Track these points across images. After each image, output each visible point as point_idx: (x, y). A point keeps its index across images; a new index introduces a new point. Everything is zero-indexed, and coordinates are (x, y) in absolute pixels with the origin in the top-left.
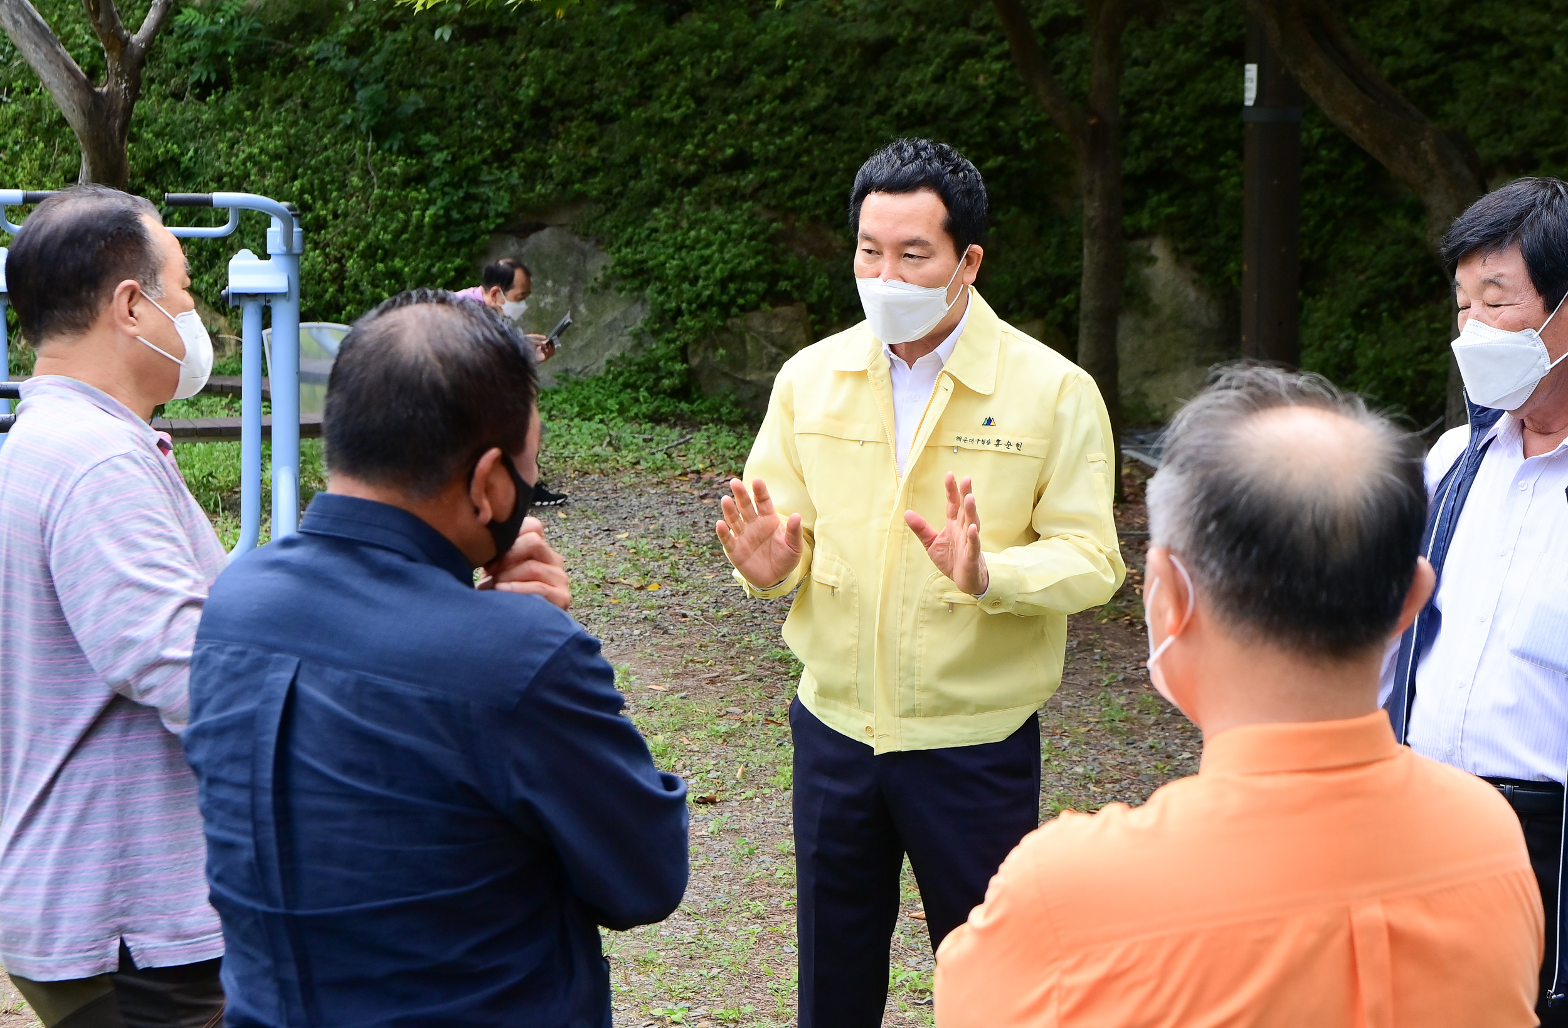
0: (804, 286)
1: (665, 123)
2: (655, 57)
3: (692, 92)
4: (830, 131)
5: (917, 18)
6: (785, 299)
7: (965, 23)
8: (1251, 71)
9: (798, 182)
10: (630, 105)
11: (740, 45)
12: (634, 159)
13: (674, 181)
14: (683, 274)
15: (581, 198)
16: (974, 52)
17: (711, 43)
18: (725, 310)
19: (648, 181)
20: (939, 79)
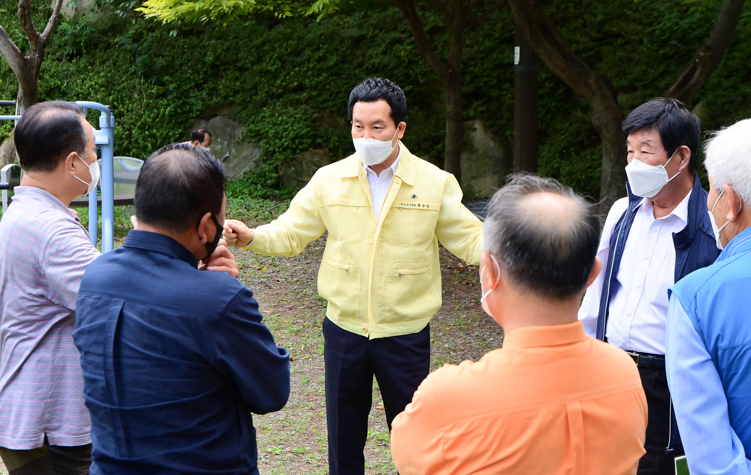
0: (328, 141)
1: (268, 71)
2: (264, 44)
3: (280, 58)
4: (338, 75)
5: (375, 27)
6: (320, 146)
7: (395, 29)
8: (517, 49)
9: (325, 96)
10: (253, 64)
11: (300, 39)
12: (255, 87)
13: (272, 96)
14: (276, 136)
15: (232, 103)
16: (399, 41)
17: (287, 38)
18: (294, 151)
19: (261, 96)
20: (384, 53)
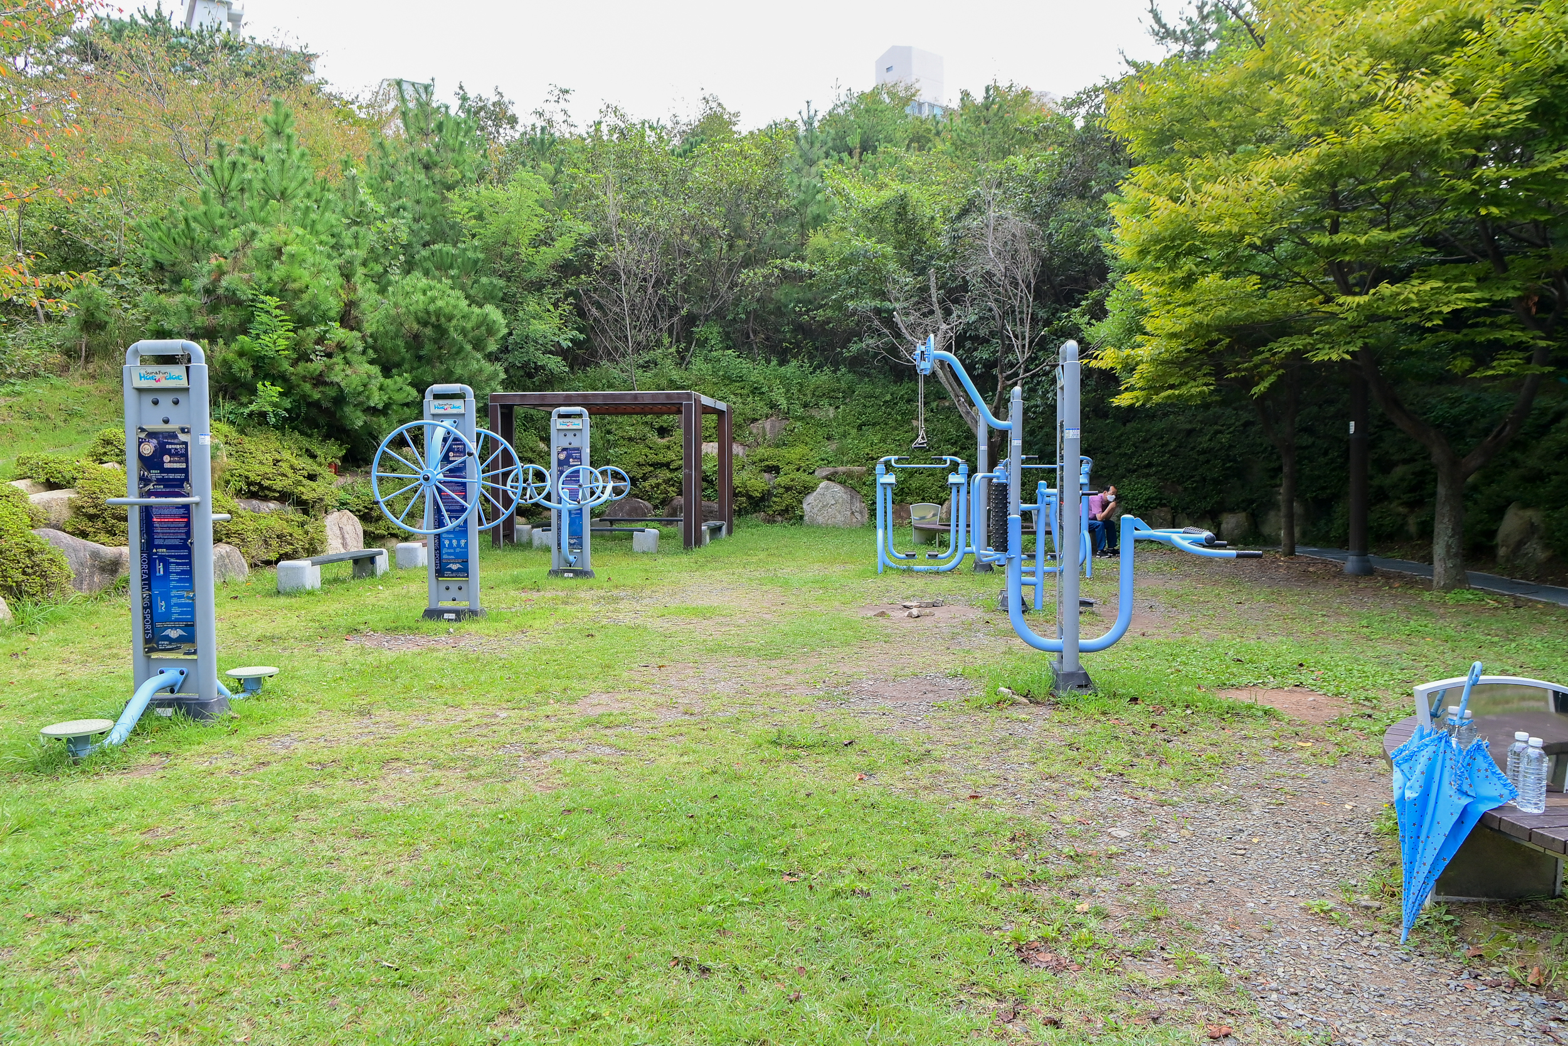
0: (1170, 502)
1: (1126, 454)
2: (1121, 435)
3: (1133, 445)
4: (1176, 456)
5: (1201, 422)
6: (1164, 505)
7: (1216, 423)
8: (1352, 424)
9: (1167, 470)
10: (1115, 449)
11: (1147, 431)
12: (1116, 465)
13: (1129, 471)
14: (1133, 498)
15: (1101, 476)
16: (1220, 432)
17: (1139, 431)
18: (1146, 508)
19: (1121, 470)
20: (1210, 440)
